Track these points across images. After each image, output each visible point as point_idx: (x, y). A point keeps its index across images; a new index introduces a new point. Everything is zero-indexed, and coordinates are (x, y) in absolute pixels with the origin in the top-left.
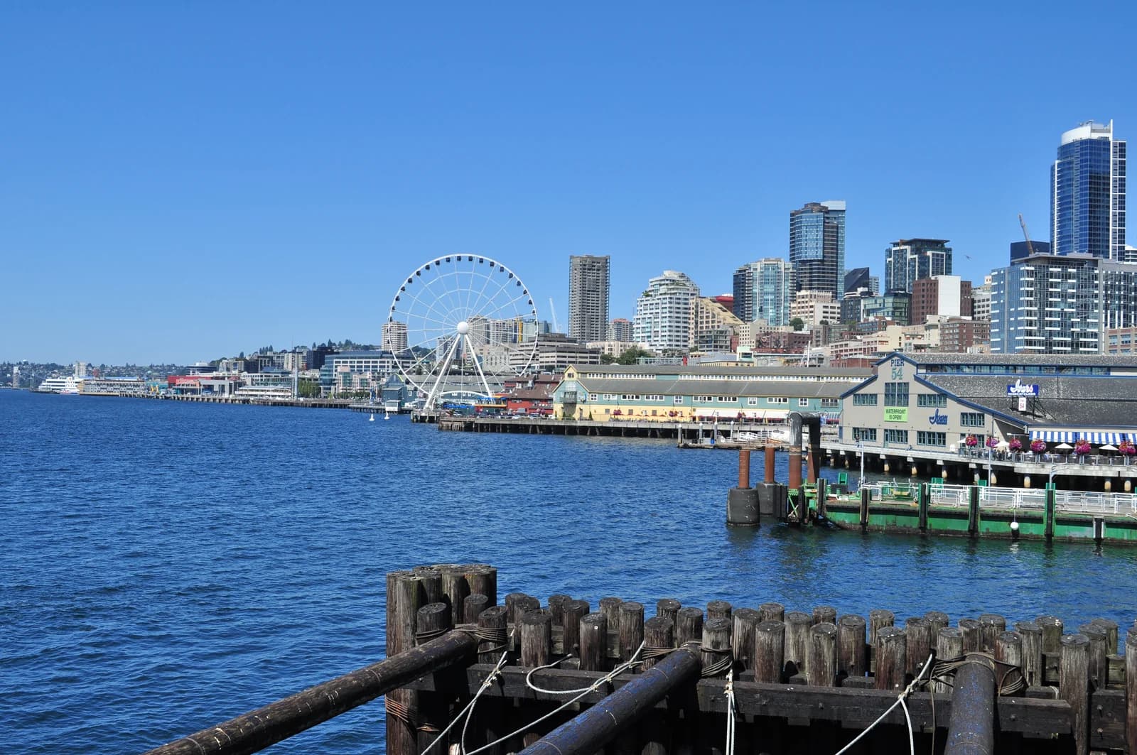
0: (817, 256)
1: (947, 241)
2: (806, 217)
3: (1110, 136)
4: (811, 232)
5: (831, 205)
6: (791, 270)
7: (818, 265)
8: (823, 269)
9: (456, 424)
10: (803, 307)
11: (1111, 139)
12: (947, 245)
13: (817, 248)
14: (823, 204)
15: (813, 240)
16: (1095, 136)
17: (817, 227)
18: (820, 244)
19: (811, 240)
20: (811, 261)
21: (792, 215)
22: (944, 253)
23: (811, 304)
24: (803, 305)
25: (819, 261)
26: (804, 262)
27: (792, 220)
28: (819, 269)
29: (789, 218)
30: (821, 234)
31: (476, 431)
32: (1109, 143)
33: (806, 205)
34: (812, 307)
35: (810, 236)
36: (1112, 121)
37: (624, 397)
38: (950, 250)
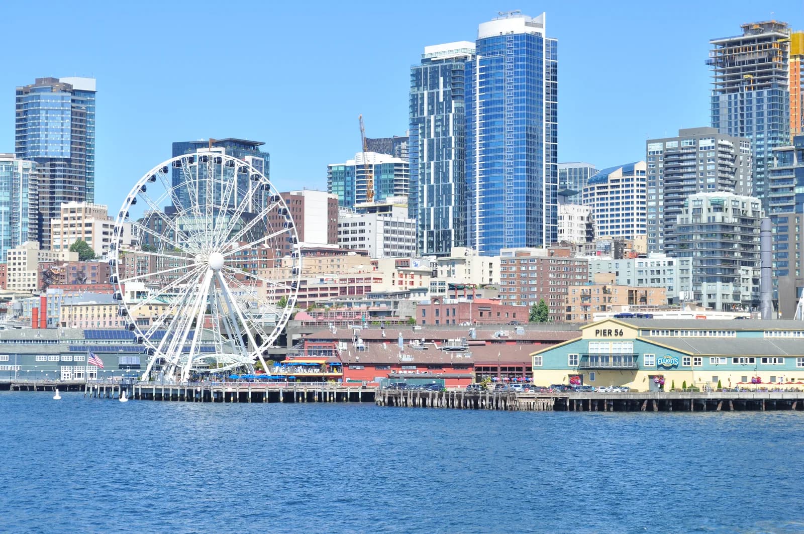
0: (62, 154)
1: (262, 144)
2: (46, 98)
3: (543, 31)
4: (54, 119)
5: (79, 84)
6: (30, 172)
7: (64, 166)
8: (70, 171)
9: (541, 401)
10: (72, 226)
11: (544, 36)
12: (262, 149)
13: (62, 142)
14: (62, 80)
15: (57, 130)
16: (529, 30)
17: (62, 112)
18: (67, 136)
19: (53, 130)
20: (51, 159)
21: (19, 93)
22: (262, 159)
23: (87, 221)
24: (73, 222)
25: (65, 160)
26: (41, 161)
27: (18, 100)
28: (64, 171)
29: (14, 96)
30: (68, 122)
31: (571, 409)
32: (541, 40)
33: (39, 81)
34: (89, 225)
35: (52, 125)
36: (544, 13)
37: (736, 361)
38: (268, 155)
